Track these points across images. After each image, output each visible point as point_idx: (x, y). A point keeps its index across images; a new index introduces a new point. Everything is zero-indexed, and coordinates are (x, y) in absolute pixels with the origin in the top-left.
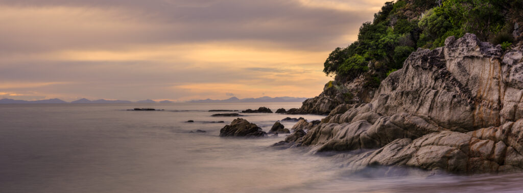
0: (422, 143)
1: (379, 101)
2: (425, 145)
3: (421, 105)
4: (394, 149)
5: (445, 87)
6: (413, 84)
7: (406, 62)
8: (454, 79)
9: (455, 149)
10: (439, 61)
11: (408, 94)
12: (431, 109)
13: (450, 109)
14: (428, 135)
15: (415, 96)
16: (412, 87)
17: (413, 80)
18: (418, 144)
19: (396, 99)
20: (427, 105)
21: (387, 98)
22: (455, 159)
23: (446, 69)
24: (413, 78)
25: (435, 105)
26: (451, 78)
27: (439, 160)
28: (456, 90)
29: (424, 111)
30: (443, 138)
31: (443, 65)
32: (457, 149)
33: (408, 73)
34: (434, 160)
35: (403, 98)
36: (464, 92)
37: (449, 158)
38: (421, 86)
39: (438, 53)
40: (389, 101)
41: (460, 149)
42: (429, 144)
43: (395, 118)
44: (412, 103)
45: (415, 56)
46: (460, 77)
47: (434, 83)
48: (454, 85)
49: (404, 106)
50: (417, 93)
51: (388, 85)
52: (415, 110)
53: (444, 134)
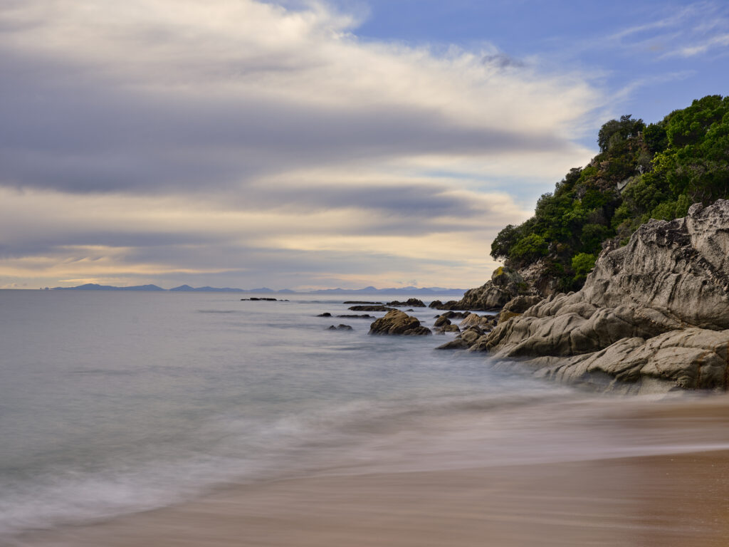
0: (661, 344)
1: (595, 288)
2: (667, 347)
3: (656, 293)
4: (621, 352)
5: (690, 270)
6: (644, 266)
7: (634, 237)
8: (703, 260)
9: (709, 353)
10: (681, 236)
11: (637, 279)
12: (671, 299)
13: (699, 299)
14: (667, 333)
15: (649, 281)
16: (642, 270)
17: (644, 260)
18: (656, 345)
19: (620, 286)
20: (665, 294)
21: (607, 284)
22: (709, 366)
23: (690, 246)
24: (644, 258)
25: (677, 294)
26: (699, 258)
27: (688, 366)
28: (706, 274)
29: (661, 301)
30: (691, 337)
31: (686, 241)
32: (712, 353)
33: (636, 251)
34: (681, 366)
35: (631, 284)
36: (718, 277)
37: (702, 364)
38: (655, 269)
39: (678, 226)
40: (610, 288)
41: (716, 352)
42: (672, 346)
43: (621, 310)
44: (644, 291)
45: (646, 229)
46: (711, 257)
47: (674, 264)
48: (703, 267)
49: (632, 295)
50: (651, 278)
51: (607, 267)
52: (649, 300)
53: (691, 332)
